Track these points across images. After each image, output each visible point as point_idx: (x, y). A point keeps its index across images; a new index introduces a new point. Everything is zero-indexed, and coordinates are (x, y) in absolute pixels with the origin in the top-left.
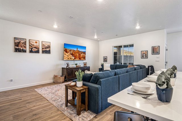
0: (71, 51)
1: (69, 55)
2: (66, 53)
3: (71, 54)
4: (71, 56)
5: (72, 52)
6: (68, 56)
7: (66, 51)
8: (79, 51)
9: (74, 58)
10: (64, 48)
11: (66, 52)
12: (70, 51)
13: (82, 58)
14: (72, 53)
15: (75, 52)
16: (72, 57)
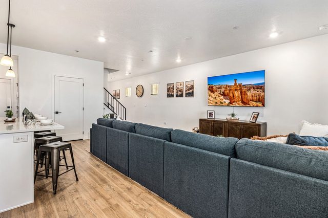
0: (220, 88)
1: (217, 97)
2: (212, 94)
3: (221, 95)
4: (222, 97)
5: (223, 90)
6: (215, 98)
7: (211, 89)
8: (240, 85)
9: (227, 102)
10: (208, 85)
11: (212, 91)
12: (218, 88)
13: (253, 101)
14: (224, 93)
15: (230, 90)
16: (224, 100)
